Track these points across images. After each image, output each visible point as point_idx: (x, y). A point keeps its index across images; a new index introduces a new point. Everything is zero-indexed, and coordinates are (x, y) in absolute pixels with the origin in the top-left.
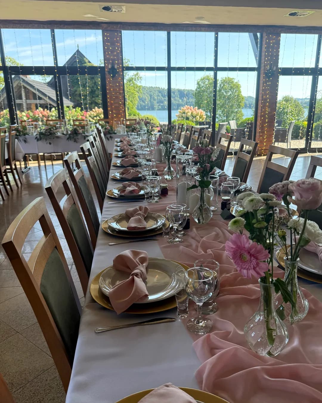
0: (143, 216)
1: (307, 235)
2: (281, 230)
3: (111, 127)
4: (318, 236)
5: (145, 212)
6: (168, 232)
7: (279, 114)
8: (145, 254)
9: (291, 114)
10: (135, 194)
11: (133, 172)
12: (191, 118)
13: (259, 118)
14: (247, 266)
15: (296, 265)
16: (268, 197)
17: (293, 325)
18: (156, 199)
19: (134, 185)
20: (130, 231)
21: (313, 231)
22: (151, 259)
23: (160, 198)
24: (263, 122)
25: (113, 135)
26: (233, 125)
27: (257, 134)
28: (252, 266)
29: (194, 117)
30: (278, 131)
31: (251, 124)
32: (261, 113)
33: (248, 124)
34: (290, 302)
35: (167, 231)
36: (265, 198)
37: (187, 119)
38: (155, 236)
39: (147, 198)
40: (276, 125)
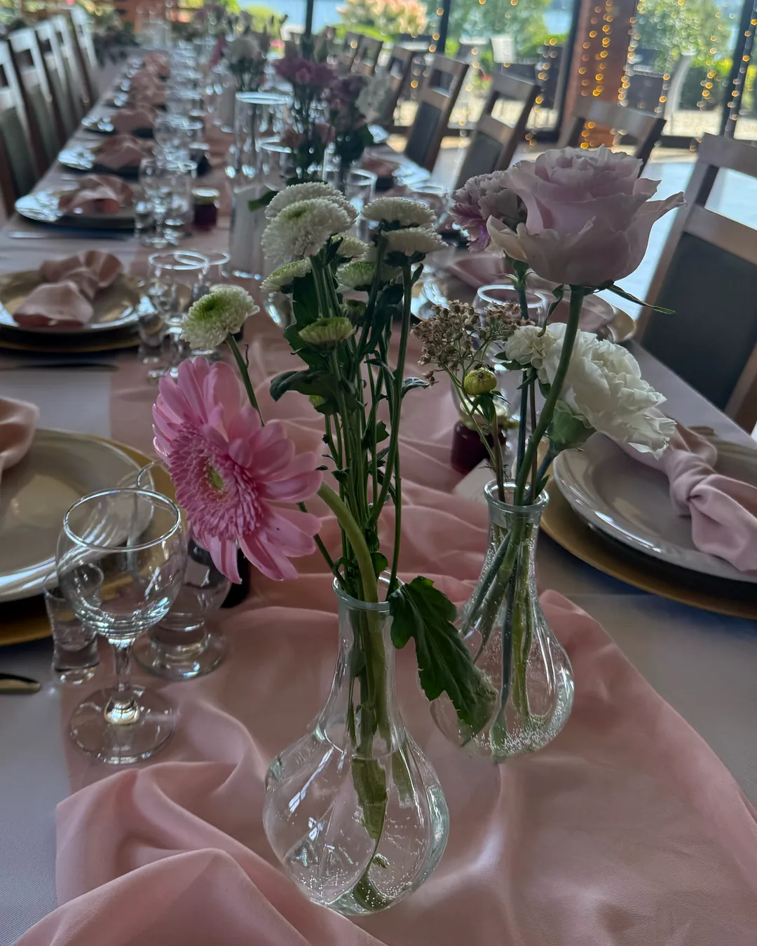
0: (92, 283)
1: (576, 399)
2: (477, 368)
3: (129, 25)
4: (624, 411)
5: (104, 274)
6: (158, 347)
7: (649, 32)
8: (30, 413)
9: (684, 34)
10: (107, 215)
11: (129, 149)
12: (381, 22)
13: (581, 35)
14: (222, 517)
15: (532, 520)
16: (400, 215)
17: (502, 768)
18: (171, 236)
19: (112, 185)
20: (25, 328)
21: (605, 383)
22: (42, 435)
23: (188, 235)
24: (595, 46)
25: (129, 49)
26: (504, 49)
27: (574, 84)
28: (240, 521)
29: (391, 19)
30: (637, 79)
31: (557, 49)
32: (590, 18)
33: (547, 48)
34: (452, 696)
35: (153, 343)
36: (390, 219)
37: (370, 23)
38: (114, 353)
39: (143, 231)
40: (632, 59)
